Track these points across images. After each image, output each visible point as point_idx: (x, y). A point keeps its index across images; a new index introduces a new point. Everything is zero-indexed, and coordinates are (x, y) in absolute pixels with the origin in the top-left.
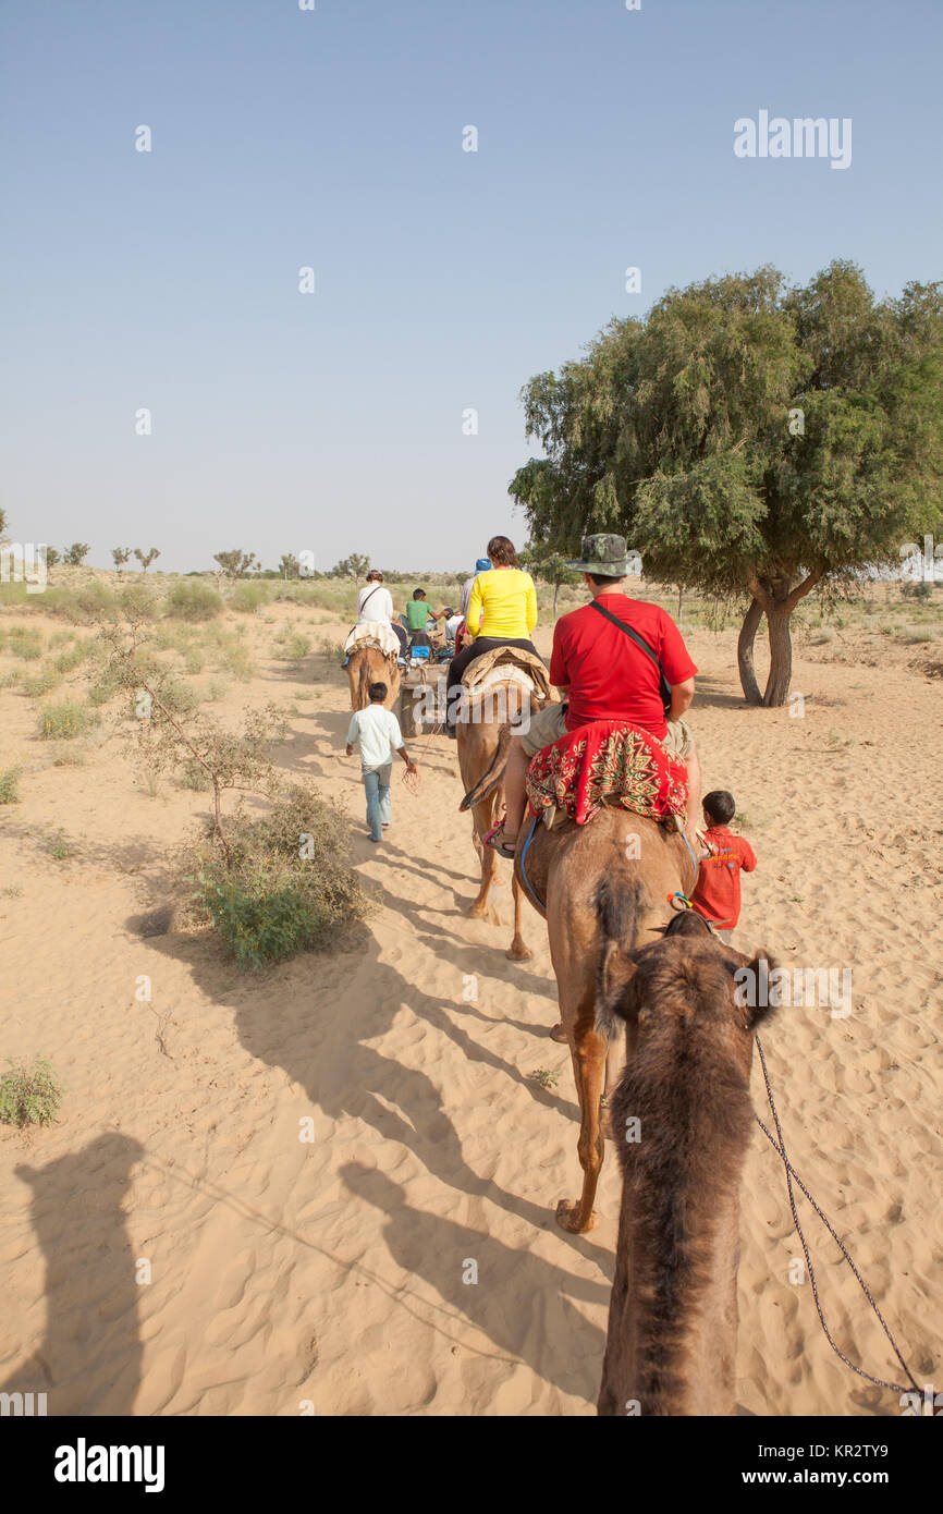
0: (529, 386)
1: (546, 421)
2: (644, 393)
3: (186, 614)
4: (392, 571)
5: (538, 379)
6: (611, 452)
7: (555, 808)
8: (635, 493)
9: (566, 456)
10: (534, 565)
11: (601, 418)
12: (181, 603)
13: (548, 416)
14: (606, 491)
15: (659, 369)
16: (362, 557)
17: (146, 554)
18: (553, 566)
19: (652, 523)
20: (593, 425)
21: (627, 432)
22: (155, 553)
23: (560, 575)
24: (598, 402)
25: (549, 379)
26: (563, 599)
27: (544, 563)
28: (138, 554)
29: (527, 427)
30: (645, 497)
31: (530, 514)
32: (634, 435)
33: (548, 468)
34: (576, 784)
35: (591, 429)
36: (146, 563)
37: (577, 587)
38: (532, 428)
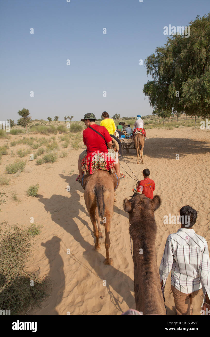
0: (147, 59)
1: (153, 69)
2: (183, 54)
3: (74, 131)
4: (126, 117)
5: (150, 57)
6: (173, 75)
7: (86, 171)
8: (181, 87)
9: (160, 80)
10: (158, 113)
11: (169, 64)
12: (73, 128)
13: (153, 68)
14: (172, 88)
15: (188, 45)
16: (118, 114)
17: (70, 117)
18: (163, 113)
19: (187, 96)
20: (167, 67)
21: (178, 68)
22: (72, 117)
23: (164, 115)
24: (168, 59)
25: (153, 56)
26: (166, 121)
27: (161, 113)
28: (69, 117)
29: (147, 72)
30: (185, 88)
31: (150, 98)
32: (180, 68)
33: (154, 83)
34: (89, 166)
35: (166, 69)
36: (71, 119)
37: (170, 118)
38: (149, 72)
